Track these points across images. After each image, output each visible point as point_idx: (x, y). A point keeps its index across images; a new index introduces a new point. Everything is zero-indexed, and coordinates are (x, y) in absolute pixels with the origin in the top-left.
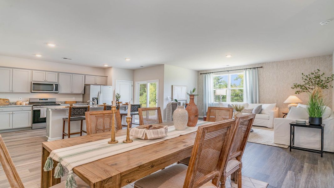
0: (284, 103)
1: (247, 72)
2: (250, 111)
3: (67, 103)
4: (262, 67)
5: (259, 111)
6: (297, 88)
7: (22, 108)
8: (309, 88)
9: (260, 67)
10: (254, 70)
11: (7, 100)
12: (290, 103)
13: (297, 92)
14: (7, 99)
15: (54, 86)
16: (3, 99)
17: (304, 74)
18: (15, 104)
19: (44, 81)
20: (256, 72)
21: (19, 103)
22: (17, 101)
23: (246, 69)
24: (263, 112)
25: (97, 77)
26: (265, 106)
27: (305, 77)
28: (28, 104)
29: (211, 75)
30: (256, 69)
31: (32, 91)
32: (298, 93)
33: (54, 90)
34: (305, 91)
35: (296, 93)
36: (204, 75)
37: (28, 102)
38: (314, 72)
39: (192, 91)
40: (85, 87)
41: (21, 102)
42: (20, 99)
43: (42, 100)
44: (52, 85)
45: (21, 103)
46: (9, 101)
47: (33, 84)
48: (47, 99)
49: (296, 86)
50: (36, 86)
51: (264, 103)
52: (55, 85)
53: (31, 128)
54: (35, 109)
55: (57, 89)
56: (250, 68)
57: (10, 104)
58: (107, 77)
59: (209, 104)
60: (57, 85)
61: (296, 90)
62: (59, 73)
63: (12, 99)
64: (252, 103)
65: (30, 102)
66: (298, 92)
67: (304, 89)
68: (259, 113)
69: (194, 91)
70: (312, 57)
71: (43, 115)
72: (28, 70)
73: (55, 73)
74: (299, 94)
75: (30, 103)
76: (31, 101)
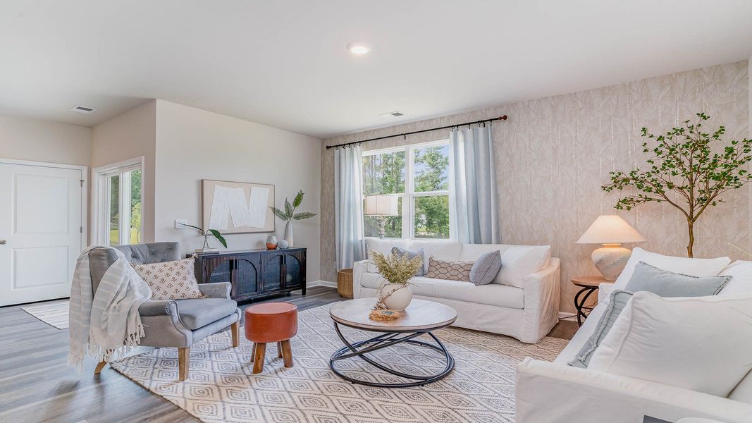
0: (578, 242)
1: (460, 137)
2: (465, 273)
4: (505, 118)
5: (491, 275)
6: (621, 188)
8: (671, 186)
9: (500, 118)
10: (481, 129)
12: (600, 246)
13: (625, 201)
17: (650, 132)
20: (486, 134)
23: (458, 126)
24: (503, 276)
26: (512, 255)
27: (654, 144)
29: (358, 148)
30: (488, 124)
32: (625, 206)
34: (651, 199)
35: (618, 207)
36: (336, 152)
38: (685, 126)
39: (291, 202)
49: (619, 182)
51: (513, 242)
56: (469, 124)
59: (349, 244)
61: (617, 195)
64: (477, 240)
66: (624, 204)
67: (650, 190)
68: (491, 283)
69: (298, 201)
70: (671, 75)
74: (629, 208)
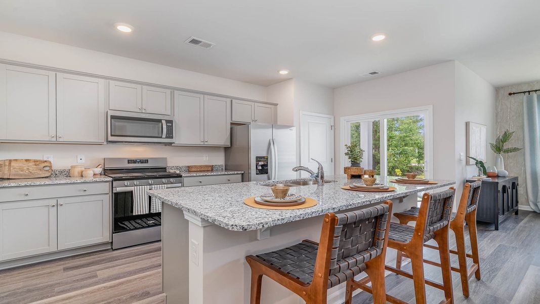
3: (193, 170)
7: (84, 187)
11: (46, 164)
14: (45, 159)
15: (165, 127)
16: (35, 161)
18: (68, 174)
19: (139, 111)
21: (76, 171)
22: (72, 167)
25: (257, 104)
28: (101, 174)
31: (111, 138)
33: (164, 136)
37: (99, 170)
40: (231, 129)
41: (83, 169)
42: (79, 161)
43: (134, 162)
44: (160, 121)
45: (82, 172)
46: (50, 167)
47: (113, 117)
48: (146, 161)
50: (119, 123)
52: (167, 121)
53: (110, 246)
54: (119, 189)
55: (170, 135)
57: (54, 174)
58: (276, 105)
60: (171, 122)
62: (173, 89)
63: (60, 160)
65: (104, 170)
71: (140, 207)
72: (96, 80)
73: (165, 90)
75: (106, 172)
76: (108, 166)
